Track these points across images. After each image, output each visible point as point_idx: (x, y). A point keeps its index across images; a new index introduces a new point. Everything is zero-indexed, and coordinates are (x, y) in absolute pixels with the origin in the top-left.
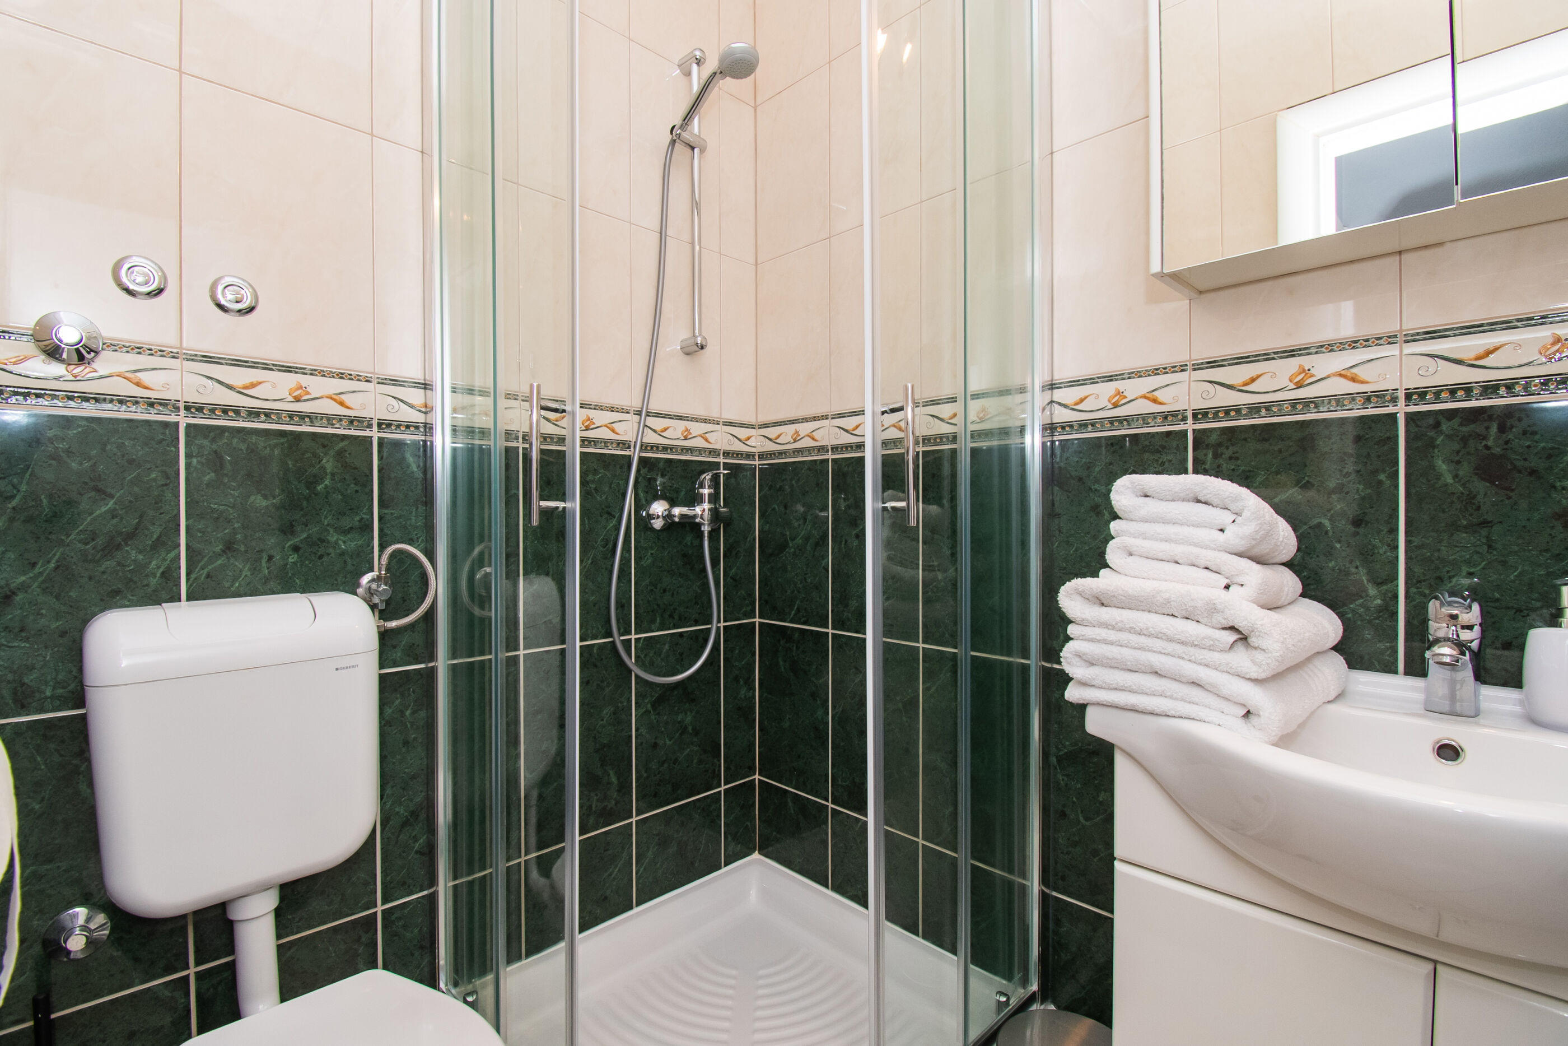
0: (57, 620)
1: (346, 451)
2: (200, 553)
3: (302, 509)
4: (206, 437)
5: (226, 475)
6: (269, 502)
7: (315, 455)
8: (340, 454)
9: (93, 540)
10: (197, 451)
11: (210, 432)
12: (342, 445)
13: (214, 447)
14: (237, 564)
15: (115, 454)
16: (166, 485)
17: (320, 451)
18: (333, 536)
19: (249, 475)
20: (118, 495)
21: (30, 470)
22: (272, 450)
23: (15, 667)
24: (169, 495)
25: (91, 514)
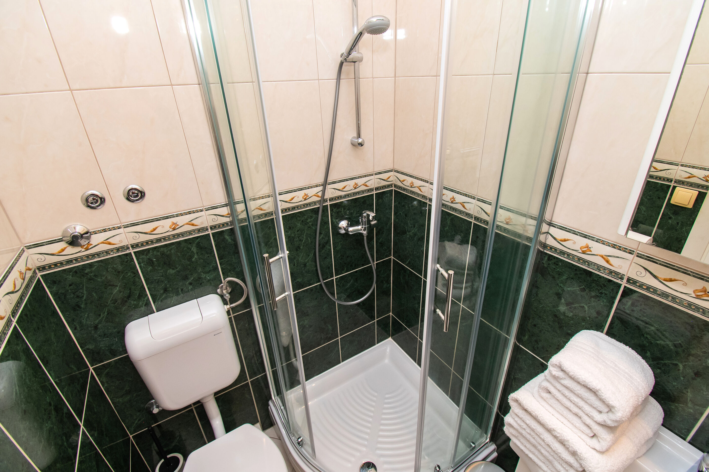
0: (115, 329)
1: (200, 243)
2: (155, 295)
3: (189, 269)
4: (143, 255)
5: (156, 266)
6: (175, 271)
7: (188, 248)
8: (199, 243)
9: (116, 302)
10: (142, 261)
11: (144, 252)
12: (197, 241)
13: (148, 257)
14: (170, 295)
15: (112, 271)
16: (135, 276)
17: (189, 246)
18: (204, 275)
19: (165, 263)
20: (119, 285)
21: (85, 286)
22: (170, 251)
23: (107, 345)
24: (137, 279)
25: (112, 294)
